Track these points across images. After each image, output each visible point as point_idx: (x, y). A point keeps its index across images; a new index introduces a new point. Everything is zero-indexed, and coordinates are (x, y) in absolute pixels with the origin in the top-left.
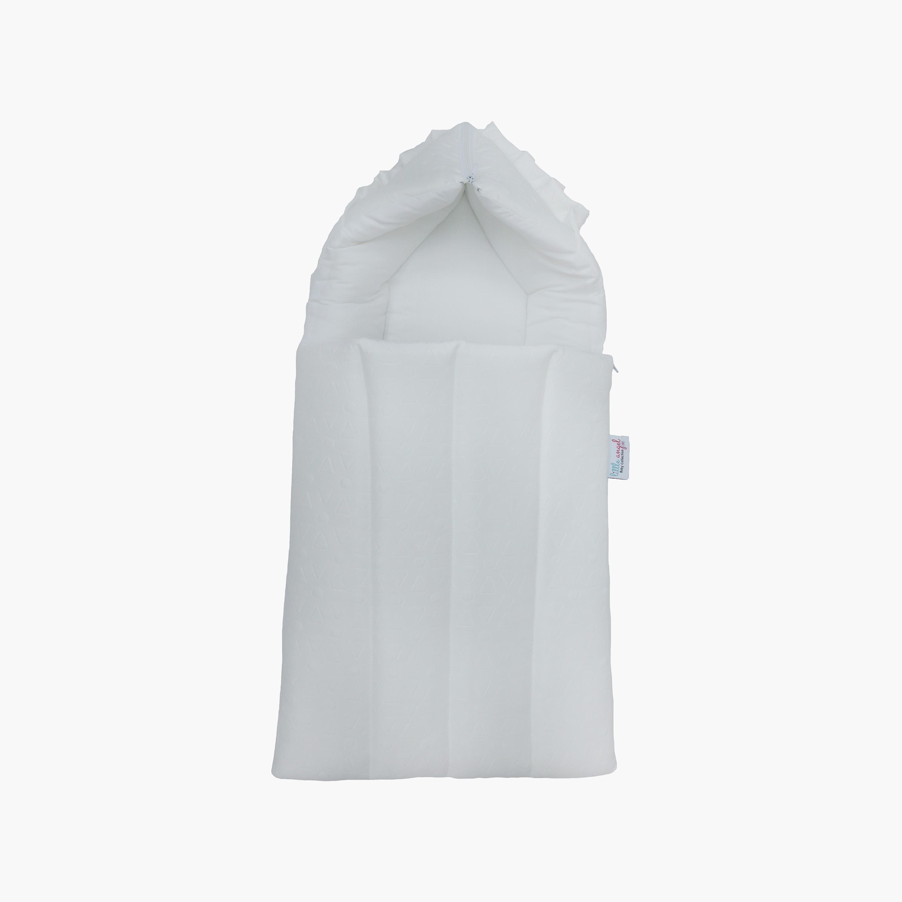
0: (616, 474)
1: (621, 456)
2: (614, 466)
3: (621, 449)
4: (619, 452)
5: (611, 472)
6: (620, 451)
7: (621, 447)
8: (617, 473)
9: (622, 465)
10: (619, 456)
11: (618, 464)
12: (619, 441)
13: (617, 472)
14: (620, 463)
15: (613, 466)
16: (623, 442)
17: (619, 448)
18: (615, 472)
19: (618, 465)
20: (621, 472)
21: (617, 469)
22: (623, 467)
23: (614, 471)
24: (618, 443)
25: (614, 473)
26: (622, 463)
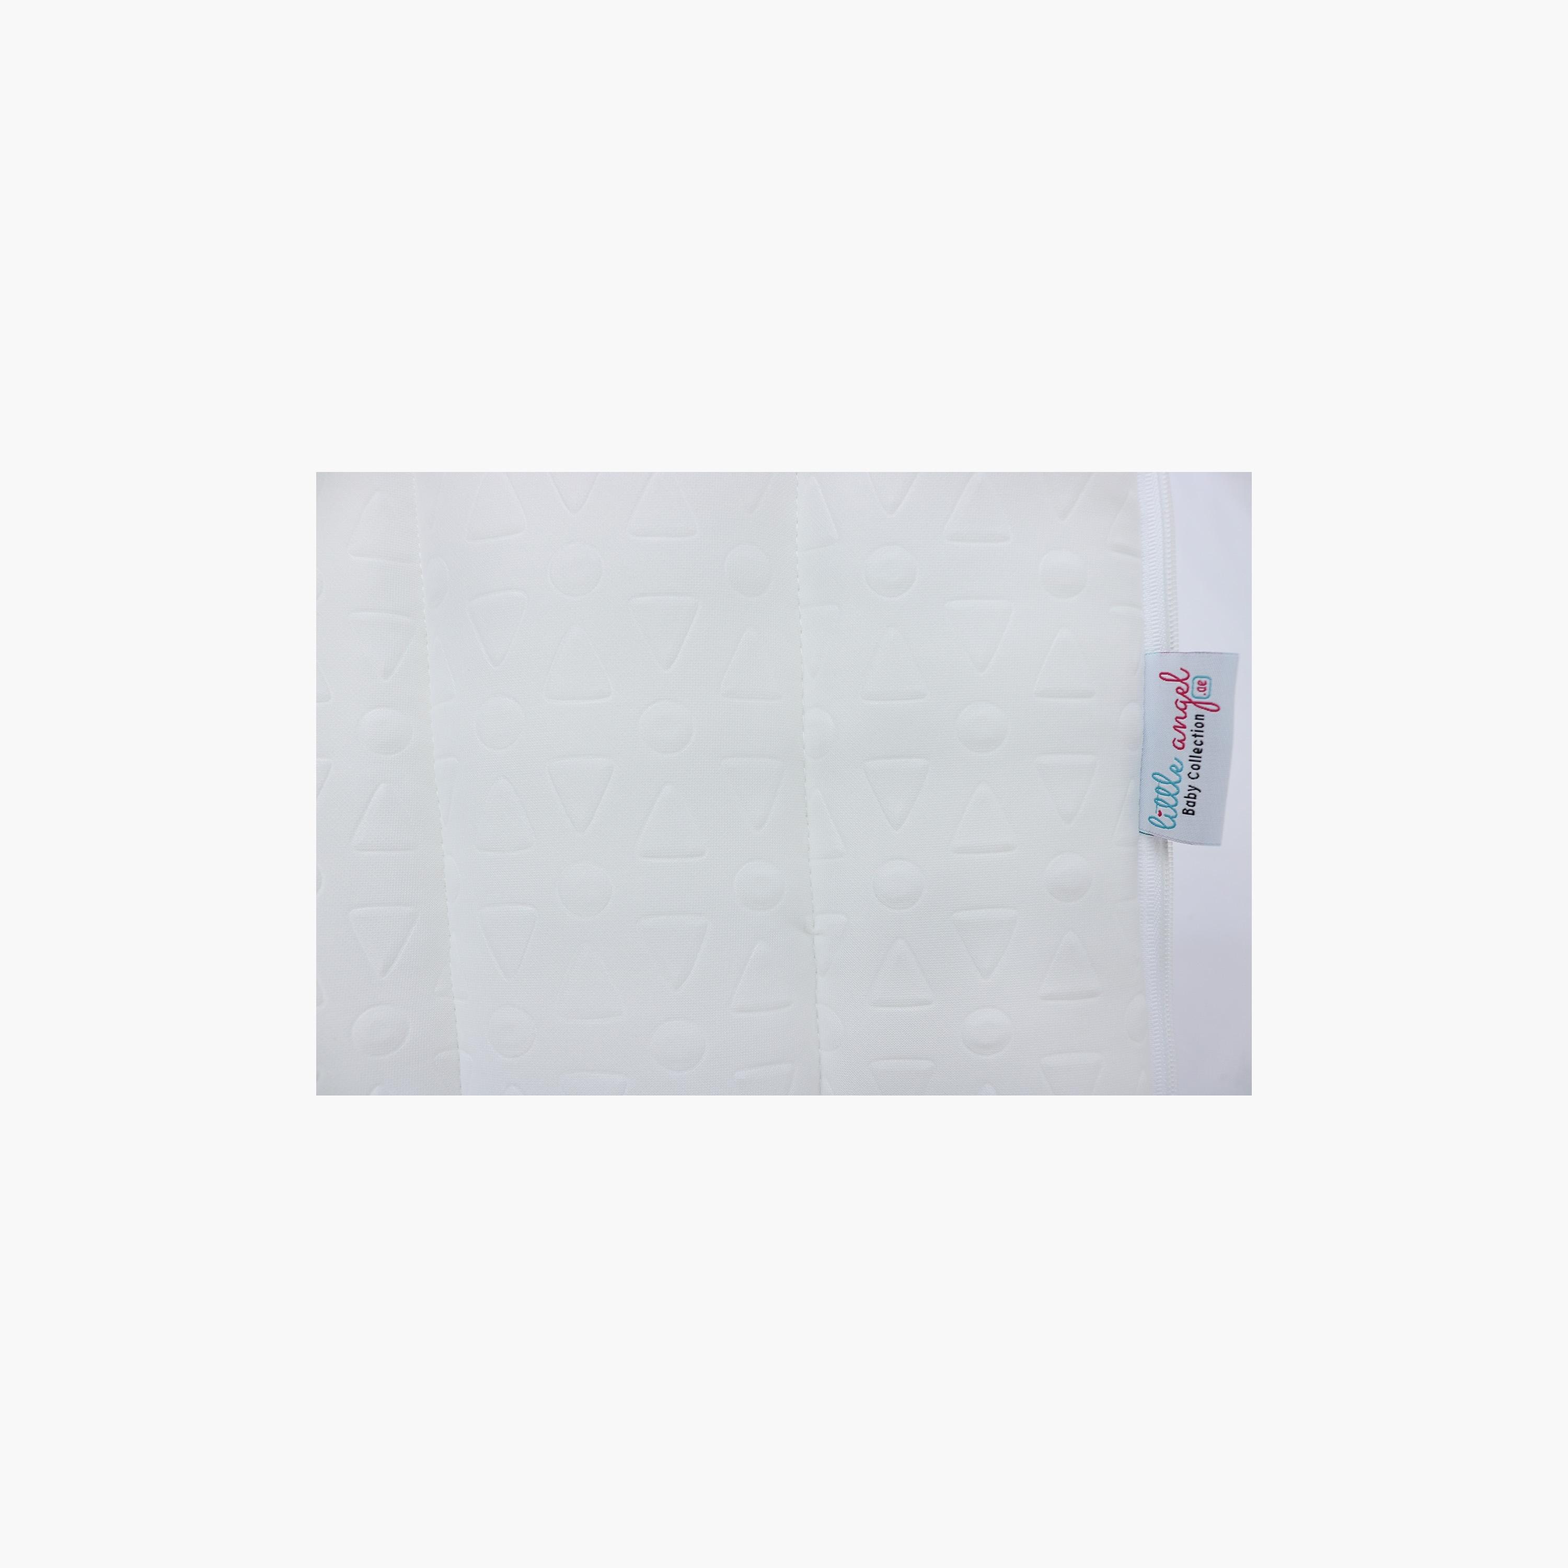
0: (1169, 823)
1: (1190, 741)
2: (1162, 785)
3: (1192, 710)
4: (1184, 727)
5: (1152, 810)
6: (1190, 722)
7: (1190, 702)
8: (1171, 818)
9: (1195, 783)
10: (1180, 741)
11: (1174, 778)
12: (1184, 675)
13: (1172, 814)
14: (1184, 774)
15: (1159, 788)
16: (1203, 680)
17: (1182, 706)
18: (1165, 811)
19: (1174, 784)
20: (1186, 812)
21: (1171, 801)
22: (1196, 792)
23: (1160, 808)
24: (1179, 684)
25: (1160, 814)
26: (1194, 775)
